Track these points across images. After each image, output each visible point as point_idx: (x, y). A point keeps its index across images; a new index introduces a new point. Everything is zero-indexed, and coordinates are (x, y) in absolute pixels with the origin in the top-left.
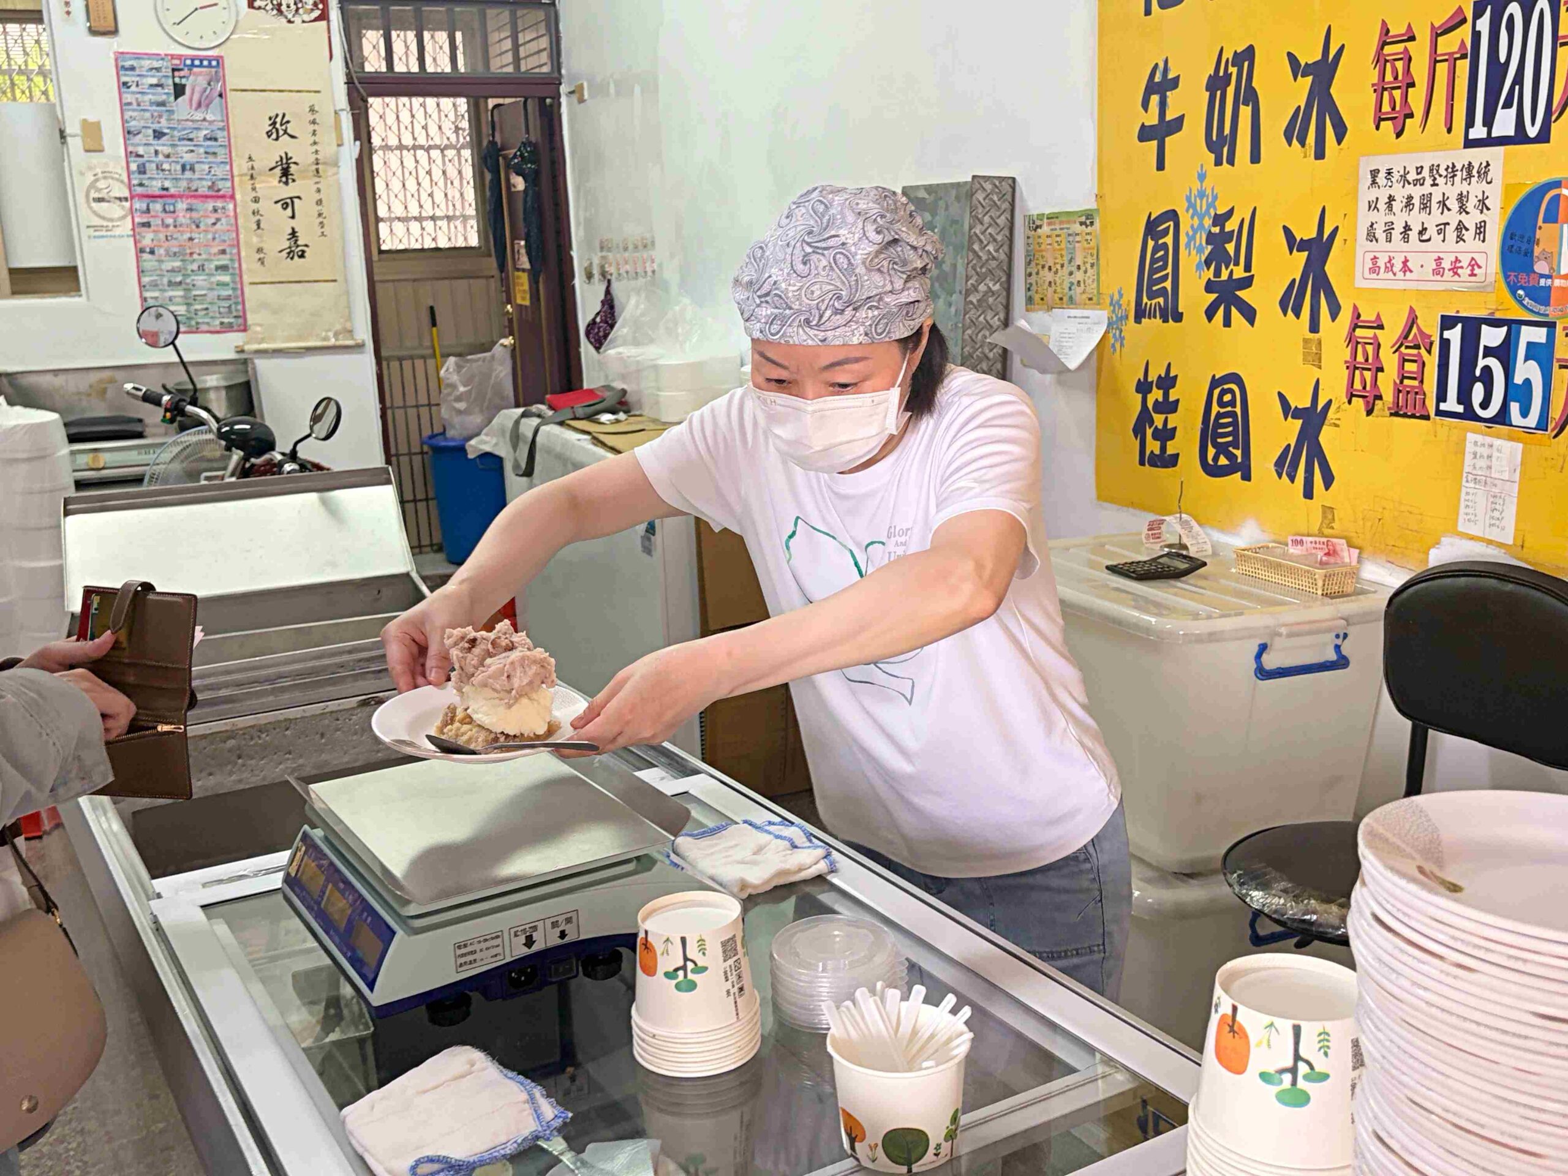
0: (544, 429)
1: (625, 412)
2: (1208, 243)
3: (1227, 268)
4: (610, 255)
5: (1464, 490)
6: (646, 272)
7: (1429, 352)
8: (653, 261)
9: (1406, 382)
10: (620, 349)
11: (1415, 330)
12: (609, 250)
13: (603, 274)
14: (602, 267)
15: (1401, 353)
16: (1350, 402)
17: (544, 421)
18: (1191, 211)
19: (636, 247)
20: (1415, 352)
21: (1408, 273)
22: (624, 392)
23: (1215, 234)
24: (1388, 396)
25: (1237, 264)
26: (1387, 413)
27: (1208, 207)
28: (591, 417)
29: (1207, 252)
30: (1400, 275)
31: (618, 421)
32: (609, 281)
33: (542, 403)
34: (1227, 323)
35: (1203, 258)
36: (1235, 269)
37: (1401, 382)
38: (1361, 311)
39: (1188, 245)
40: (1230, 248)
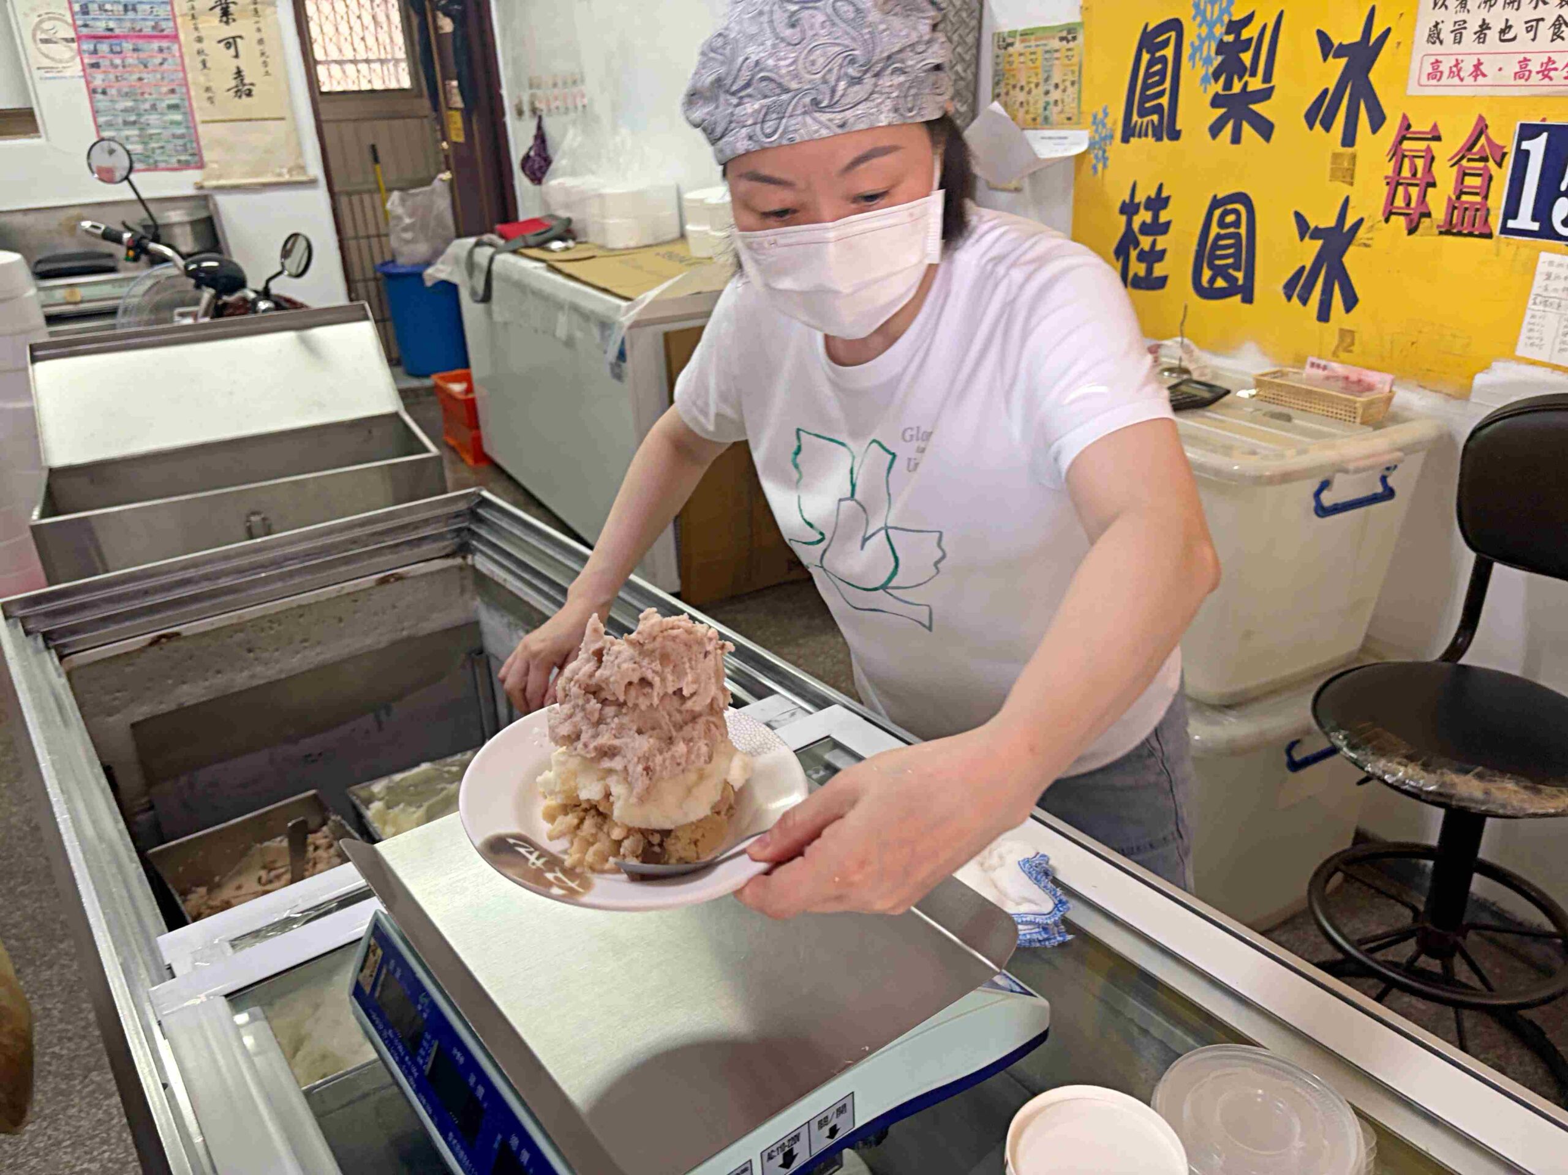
0: (500, 258)
1: (574, 239)
2: (1218, 53)
3: (1240, 78)
4: (539, 92)
5: (1529, 313)
6: (576, 108)
7: (1500, 165)
8: (583, 96)
9: (1464, 198)
10: (560, 180)
11: (1483, 140)
12: (539, 87)
13: (534, 111)
14: (532, 103)
15: (1461, 166)
16: (1387, 220)
17: (499, 250)
18: (1199, 19)
19: (565, 83)
20: (1481, 164)
21: (1480, 78)
22: (569, 221)
23: (1228, 43)
24: (1439, 211)
25: (1253, 74)
26: (1436, 231)
27: (1222, 12)
28: (542, 245)
29: (1216, 63)
30: (1469, 80)
31: (567, 249)
32: (540, 118)
33: (492, 232)
34: (1236, 139)
35: (1211, 70)
36: (1251, 80)
37: (1458, 198)
38: (1412, 122)
39: (1192, 57)
40: (1247, 57)
